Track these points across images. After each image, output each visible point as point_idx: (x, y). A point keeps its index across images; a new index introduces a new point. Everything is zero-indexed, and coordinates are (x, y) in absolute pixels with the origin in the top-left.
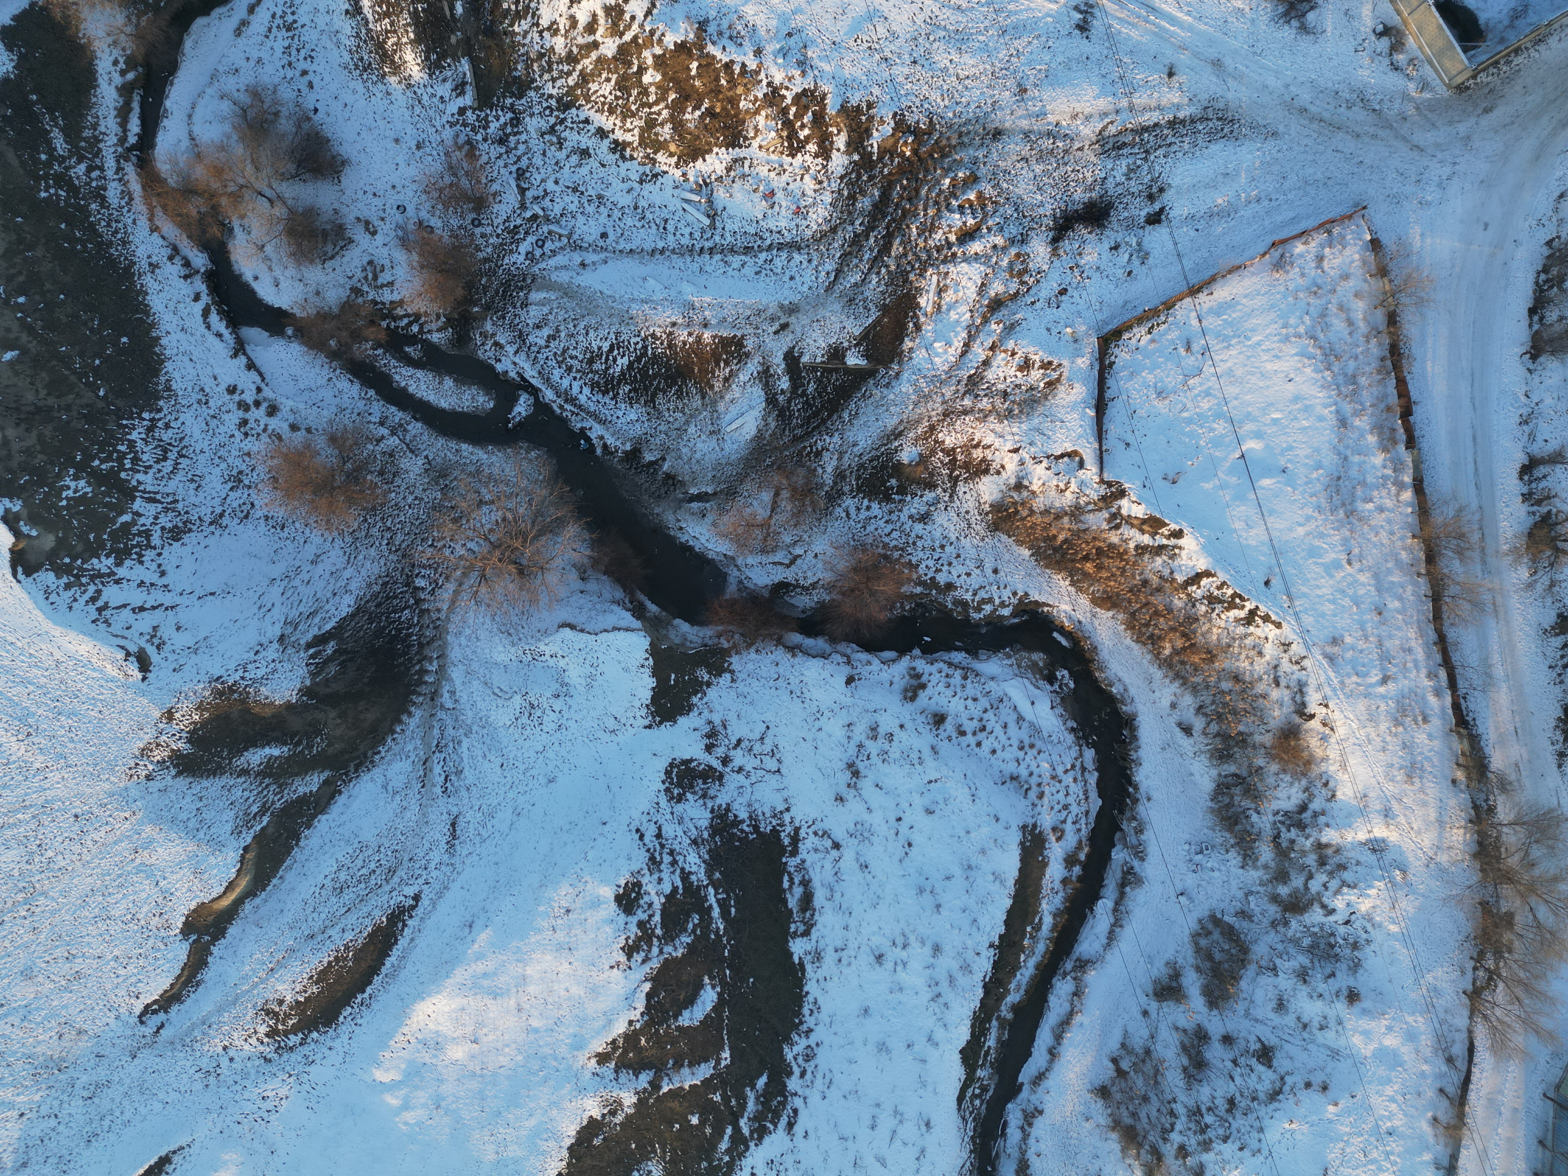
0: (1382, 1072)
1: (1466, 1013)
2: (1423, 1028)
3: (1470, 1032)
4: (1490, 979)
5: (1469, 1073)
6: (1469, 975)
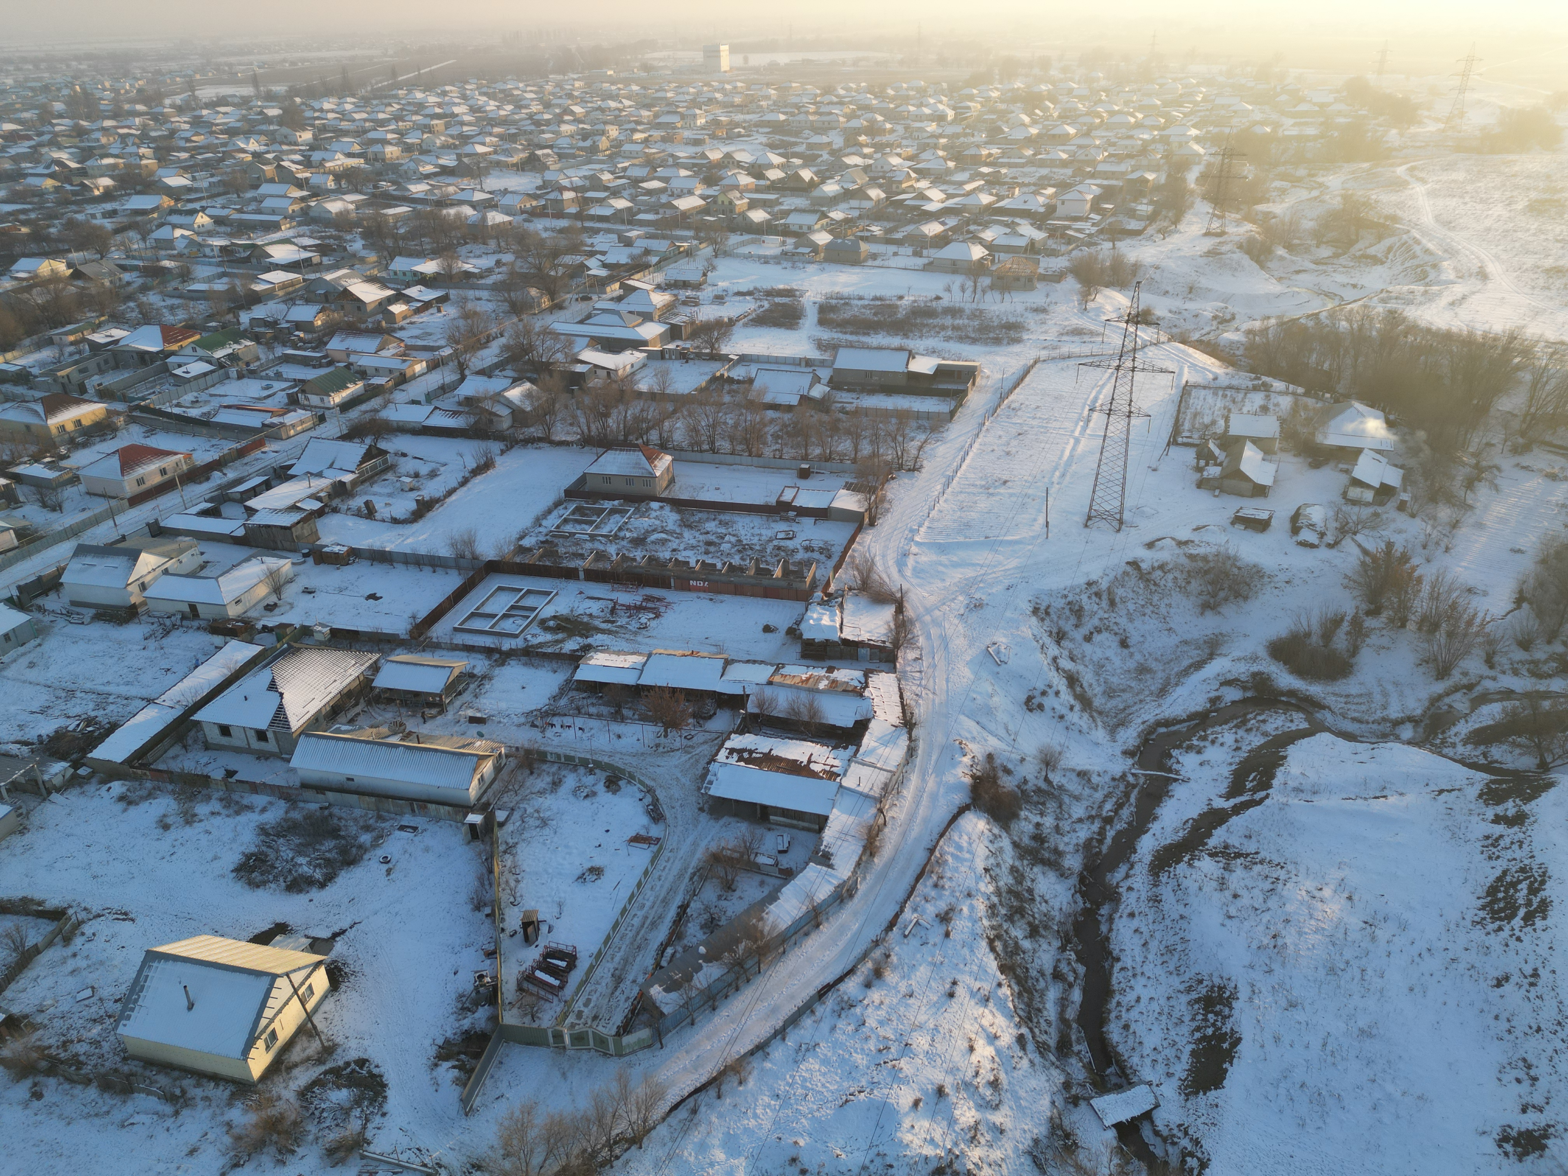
0: (745, 1139)
1: (653, 1133)
2: (690, 1147)
3: (664, 1119)
4: (616, 1143)
5: (691, 1095)
6: (626, 1156)
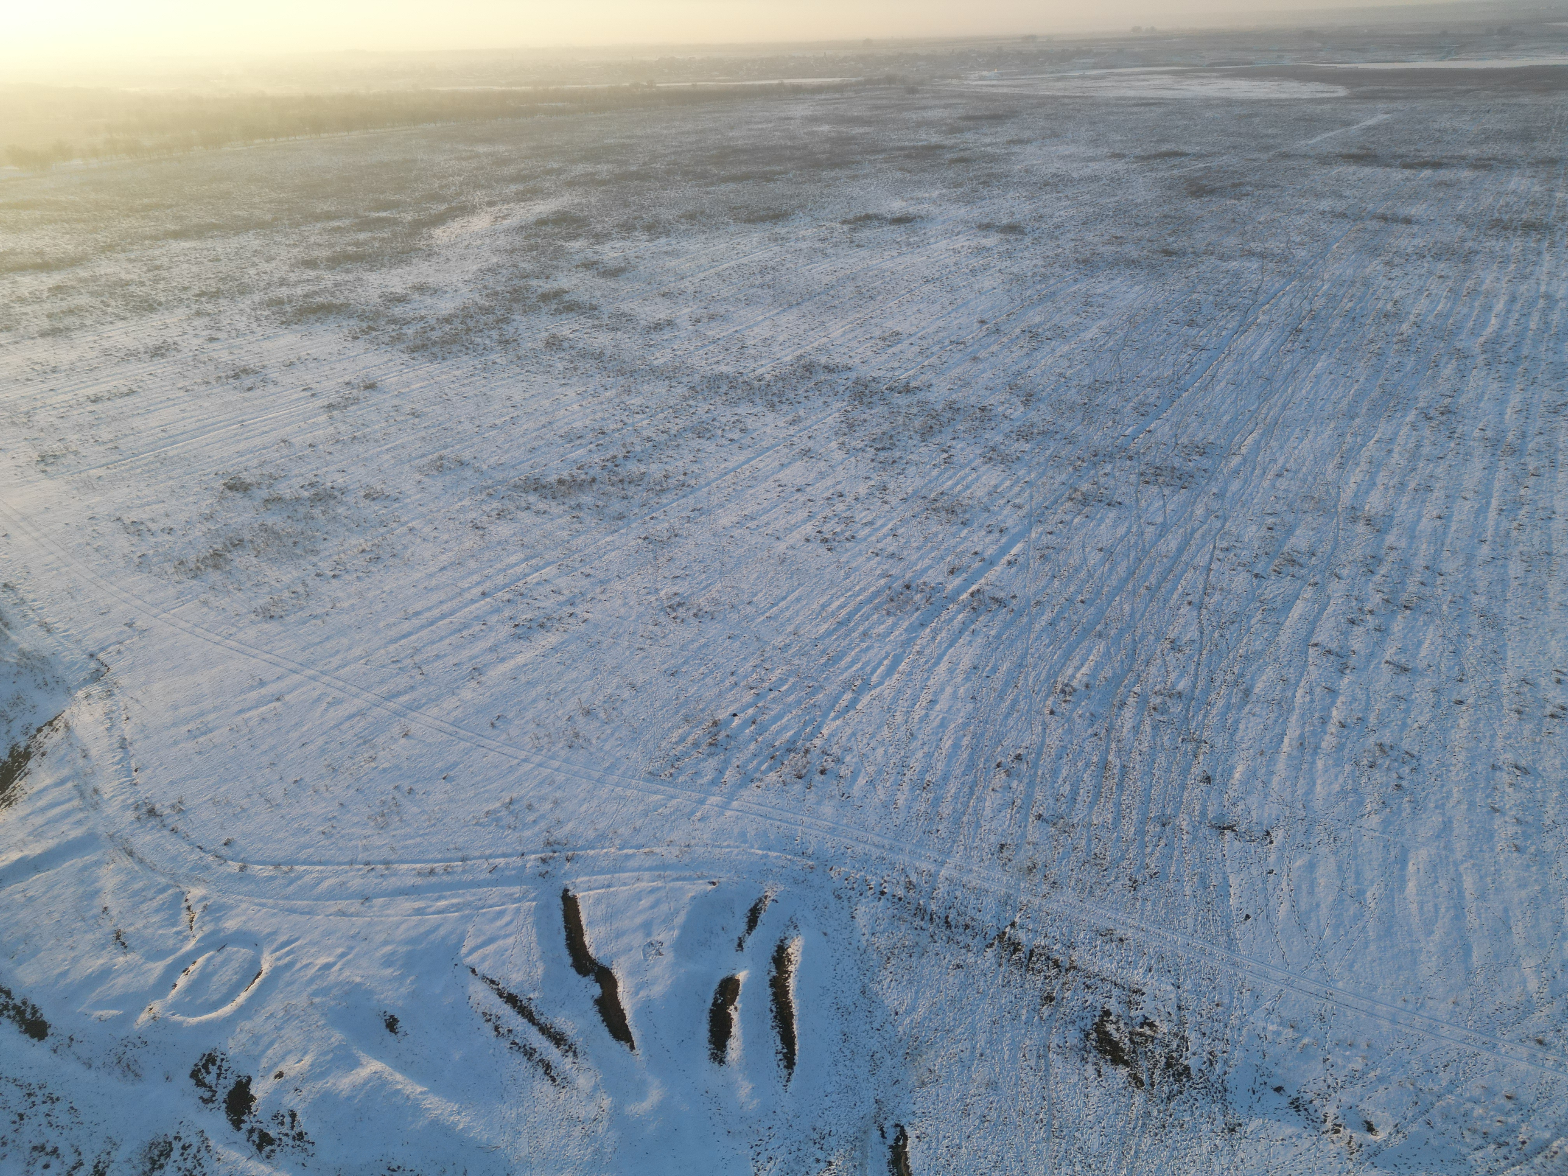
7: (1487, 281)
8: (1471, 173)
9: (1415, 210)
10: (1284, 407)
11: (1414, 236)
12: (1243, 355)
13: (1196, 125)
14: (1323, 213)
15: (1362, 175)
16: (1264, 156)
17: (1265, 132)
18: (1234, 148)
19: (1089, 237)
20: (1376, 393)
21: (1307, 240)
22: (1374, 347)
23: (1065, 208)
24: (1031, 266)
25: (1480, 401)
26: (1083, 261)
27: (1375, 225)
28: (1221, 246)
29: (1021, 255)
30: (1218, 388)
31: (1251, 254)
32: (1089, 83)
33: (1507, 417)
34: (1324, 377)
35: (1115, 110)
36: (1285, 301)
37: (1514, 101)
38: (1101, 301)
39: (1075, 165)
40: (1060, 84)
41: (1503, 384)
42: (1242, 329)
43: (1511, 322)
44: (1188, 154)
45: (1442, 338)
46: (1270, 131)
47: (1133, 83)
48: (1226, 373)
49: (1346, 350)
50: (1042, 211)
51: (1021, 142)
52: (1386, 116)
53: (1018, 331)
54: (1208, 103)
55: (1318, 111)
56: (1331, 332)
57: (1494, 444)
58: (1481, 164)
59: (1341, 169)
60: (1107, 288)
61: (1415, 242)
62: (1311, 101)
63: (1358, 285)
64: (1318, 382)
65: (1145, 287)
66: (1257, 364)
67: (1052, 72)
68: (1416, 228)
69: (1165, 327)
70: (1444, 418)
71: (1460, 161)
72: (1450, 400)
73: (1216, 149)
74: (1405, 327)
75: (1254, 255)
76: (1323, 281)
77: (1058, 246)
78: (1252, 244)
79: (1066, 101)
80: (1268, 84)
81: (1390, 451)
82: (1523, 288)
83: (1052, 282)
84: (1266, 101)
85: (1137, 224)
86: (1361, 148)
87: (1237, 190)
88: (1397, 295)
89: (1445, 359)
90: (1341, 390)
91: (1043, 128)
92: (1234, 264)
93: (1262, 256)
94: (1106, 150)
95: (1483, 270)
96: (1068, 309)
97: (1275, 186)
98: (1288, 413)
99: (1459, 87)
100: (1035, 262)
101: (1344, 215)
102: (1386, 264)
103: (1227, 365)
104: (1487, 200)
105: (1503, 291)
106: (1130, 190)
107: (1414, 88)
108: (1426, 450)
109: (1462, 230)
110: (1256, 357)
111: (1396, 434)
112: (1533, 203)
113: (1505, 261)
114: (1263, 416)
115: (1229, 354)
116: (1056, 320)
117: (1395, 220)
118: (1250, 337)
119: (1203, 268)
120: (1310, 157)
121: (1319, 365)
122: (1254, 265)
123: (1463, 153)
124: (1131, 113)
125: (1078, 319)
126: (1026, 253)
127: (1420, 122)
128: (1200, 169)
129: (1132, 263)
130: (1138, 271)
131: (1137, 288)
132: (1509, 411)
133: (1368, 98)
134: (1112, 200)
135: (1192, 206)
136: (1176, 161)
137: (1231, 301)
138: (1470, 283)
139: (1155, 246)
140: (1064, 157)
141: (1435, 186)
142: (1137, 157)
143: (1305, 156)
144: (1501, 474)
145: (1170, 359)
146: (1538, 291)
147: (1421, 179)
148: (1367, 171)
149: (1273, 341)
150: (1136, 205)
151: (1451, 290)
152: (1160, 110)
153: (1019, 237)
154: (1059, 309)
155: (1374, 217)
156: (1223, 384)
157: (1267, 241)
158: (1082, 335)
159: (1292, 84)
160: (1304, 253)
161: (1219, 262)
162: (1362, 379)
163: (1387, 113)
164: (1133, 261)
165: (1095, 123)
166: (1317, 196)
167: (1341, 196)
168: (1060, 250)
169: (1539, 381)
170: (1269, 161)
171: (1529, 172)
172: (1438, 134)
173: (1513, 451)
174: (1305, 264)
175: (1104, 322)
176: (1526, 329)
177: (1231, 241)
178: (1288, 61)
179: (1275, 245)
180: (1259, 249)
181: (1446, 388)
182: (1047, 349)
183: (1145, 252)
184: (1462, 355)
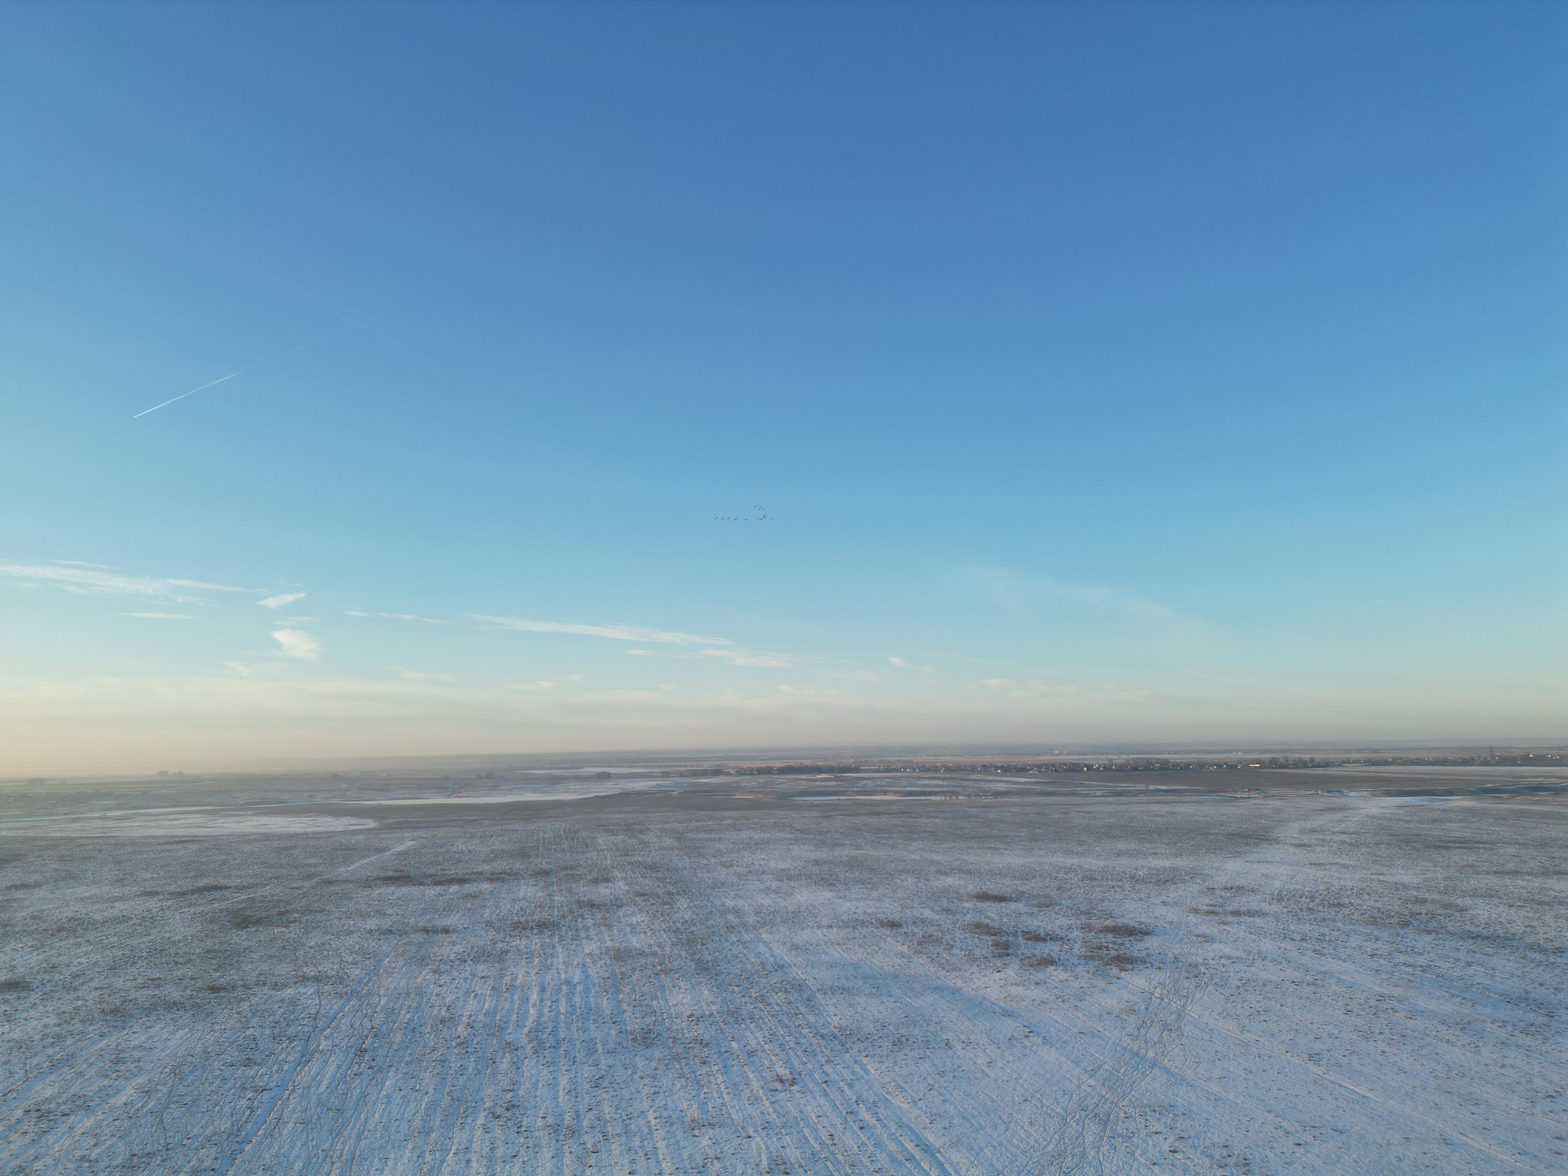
7: (520, 976)
8: (489, 886)
9: (450, 921)
10: (359, 1137)
11: (453, 943)
12: (309, 1087)
13: (235, 860)
14: (371, 931)
15: (400, 895)
16: (307, 884)
17: (305, 862)
18: (277, 878)
19: (119, 982)
20: (446, 1102)
21: (359, 959)
22: (437, 1055)
23: (86, 953)
24: (39, 1028)
25: (536, 1089)
26: (112, 1012)
27: (419, 937)
28: (273, 975)
29: (25, 1015)
30: (285, 1132)
31: (305, 979)
32: (111, 824)
33: (561, 1100)
34: (395, 1095)
35: (144, 848)
36: (346, 1022)
37: (508, 827)
38: (136, 1054)
39: (97, 906)
40: (76, 825)
41: (551, 1069)
42: (305, 1059)
43: (546, 1010)
44: (230, 887)
45: (493, 1035)
46: (310, 861)
47: (161, 823)
48: (293, 1112)
49: (411, 1062)
50: (54, 960)
51: (25, 886)
52: (412, 843)
53: (19, 1112)
54: (245, 838)
55: (353, 841)
56: (395, 1047)
57: (555, 1129)
58: (495, 877)
59: (380, 890)
60: (143, 1038)
61: (456, 949)
62: (345, 832)
63: (412, 995)
64: (389, 1102)
65: (191, 1030)
66: (325, 1094)
67: (66, 814)
68: (454, 937)
69: (218, 1072)
70: (510, 1114)
71: (479, 877)
72: (511, 1094)
73: (258, 881)
74: (461, 1030)
75: (308, 979)
76: (380, 996)
77: (78, 998)
78: (305, 969)
79: (84, 841)
80: (304, 819)
81: (468, 1161)
82: (548, 978)
83: (69, 1042)
84: (303, 834)
85: (176, 963)
86: (396, 871)
87: (284, 917)
88: (448, 1000)
89: (500, 1054)
90: (412, 1105)
91: (55, 870)
92: (289, 992)
93: (317, 979)
94: (135, 889)
95: (515, 966)
96: (92, 1072)
97: (321, 911)
98: (364, 1143)
99: (466, 818)
100: (46, 1021)
101: (390, 932)
102: (435, 972)
103: (293, 1102)
104: (506, 907)
105: (534, 983)
106: (166, 928)
107: (432, 819)
108: (499, 1152)
109: (492, 934)
110: (323, 1088)
111: (471, 1141)
112: (540, 906)
113: (530, 956)
114: (338, 1152)
115: (293, 1090)
116: (76, 1088)
117: (436, 931)
118: (313, 1068)
119: (255, 1000)
120: (351, 882)
121: (388, 1083)
122: (310, 990)
123: (480, 870)
124: (162, 851)
125: (106, 1082)
126: (32, 1013)
127: (441, 847)
128: (243, 901)
129: (172, 1006)
130: (181, 1013)
131: (181, 1033)
132: (561, 1093)
133: (396, 828)
134: (146, 939)
135: (238, 938)
136: (217, 894)
137: (291, 1031)
138: (507, 980)
139: (200, 984)
140: (82, 900)
141: (463, 899)
142: (172, 894)
143: (346, 881)
144: (568, 1159)
145: (227, 1109)
146: (559, 979)
147: (451, 894)
148: (404, 890)
149: (339, 1067)
150: (174, 943)
151: (493, 988)
152: (195, 847)
153: (23, 994)
154: (80, 1074)
155: (417, 930)
156: (290, 1126)
157: (320, 964)
158: (112, 1101)
159: (326, 819)
160: (358, 972)
161: (273, 992)
162: (431, 1090)
163: (413, 840)
164: (175, 1003)
165: (119, 862)
166: (362, 916)
167: (384, 914)
168: (80, 1003)
169: (578, 1060)
170: (313, 888)
171: (531, 882)
172: (457, 856)
173: (574, 1132)
174: (360, 982)
175: (141, 1080)
176: (558, 1013)
177: (283, 969)
178: (319, 799)
179: (328, 967)
180: (312, 974)
181: (505, 1083)
182: (63, 1128)
183: (188, 992)
184: (512, 1047)
